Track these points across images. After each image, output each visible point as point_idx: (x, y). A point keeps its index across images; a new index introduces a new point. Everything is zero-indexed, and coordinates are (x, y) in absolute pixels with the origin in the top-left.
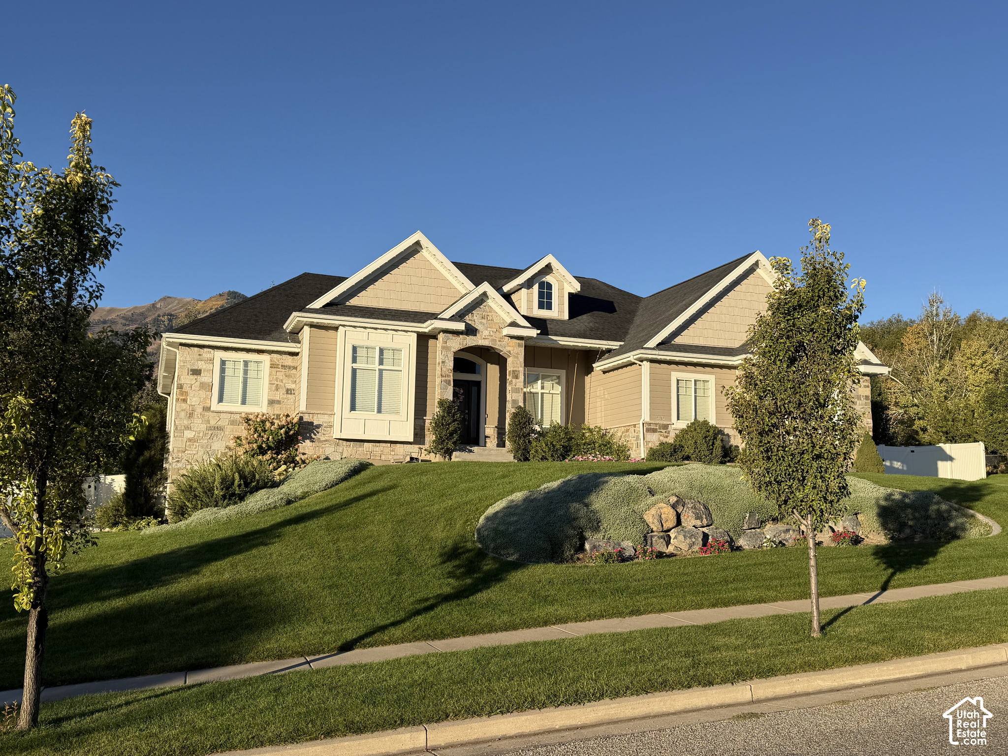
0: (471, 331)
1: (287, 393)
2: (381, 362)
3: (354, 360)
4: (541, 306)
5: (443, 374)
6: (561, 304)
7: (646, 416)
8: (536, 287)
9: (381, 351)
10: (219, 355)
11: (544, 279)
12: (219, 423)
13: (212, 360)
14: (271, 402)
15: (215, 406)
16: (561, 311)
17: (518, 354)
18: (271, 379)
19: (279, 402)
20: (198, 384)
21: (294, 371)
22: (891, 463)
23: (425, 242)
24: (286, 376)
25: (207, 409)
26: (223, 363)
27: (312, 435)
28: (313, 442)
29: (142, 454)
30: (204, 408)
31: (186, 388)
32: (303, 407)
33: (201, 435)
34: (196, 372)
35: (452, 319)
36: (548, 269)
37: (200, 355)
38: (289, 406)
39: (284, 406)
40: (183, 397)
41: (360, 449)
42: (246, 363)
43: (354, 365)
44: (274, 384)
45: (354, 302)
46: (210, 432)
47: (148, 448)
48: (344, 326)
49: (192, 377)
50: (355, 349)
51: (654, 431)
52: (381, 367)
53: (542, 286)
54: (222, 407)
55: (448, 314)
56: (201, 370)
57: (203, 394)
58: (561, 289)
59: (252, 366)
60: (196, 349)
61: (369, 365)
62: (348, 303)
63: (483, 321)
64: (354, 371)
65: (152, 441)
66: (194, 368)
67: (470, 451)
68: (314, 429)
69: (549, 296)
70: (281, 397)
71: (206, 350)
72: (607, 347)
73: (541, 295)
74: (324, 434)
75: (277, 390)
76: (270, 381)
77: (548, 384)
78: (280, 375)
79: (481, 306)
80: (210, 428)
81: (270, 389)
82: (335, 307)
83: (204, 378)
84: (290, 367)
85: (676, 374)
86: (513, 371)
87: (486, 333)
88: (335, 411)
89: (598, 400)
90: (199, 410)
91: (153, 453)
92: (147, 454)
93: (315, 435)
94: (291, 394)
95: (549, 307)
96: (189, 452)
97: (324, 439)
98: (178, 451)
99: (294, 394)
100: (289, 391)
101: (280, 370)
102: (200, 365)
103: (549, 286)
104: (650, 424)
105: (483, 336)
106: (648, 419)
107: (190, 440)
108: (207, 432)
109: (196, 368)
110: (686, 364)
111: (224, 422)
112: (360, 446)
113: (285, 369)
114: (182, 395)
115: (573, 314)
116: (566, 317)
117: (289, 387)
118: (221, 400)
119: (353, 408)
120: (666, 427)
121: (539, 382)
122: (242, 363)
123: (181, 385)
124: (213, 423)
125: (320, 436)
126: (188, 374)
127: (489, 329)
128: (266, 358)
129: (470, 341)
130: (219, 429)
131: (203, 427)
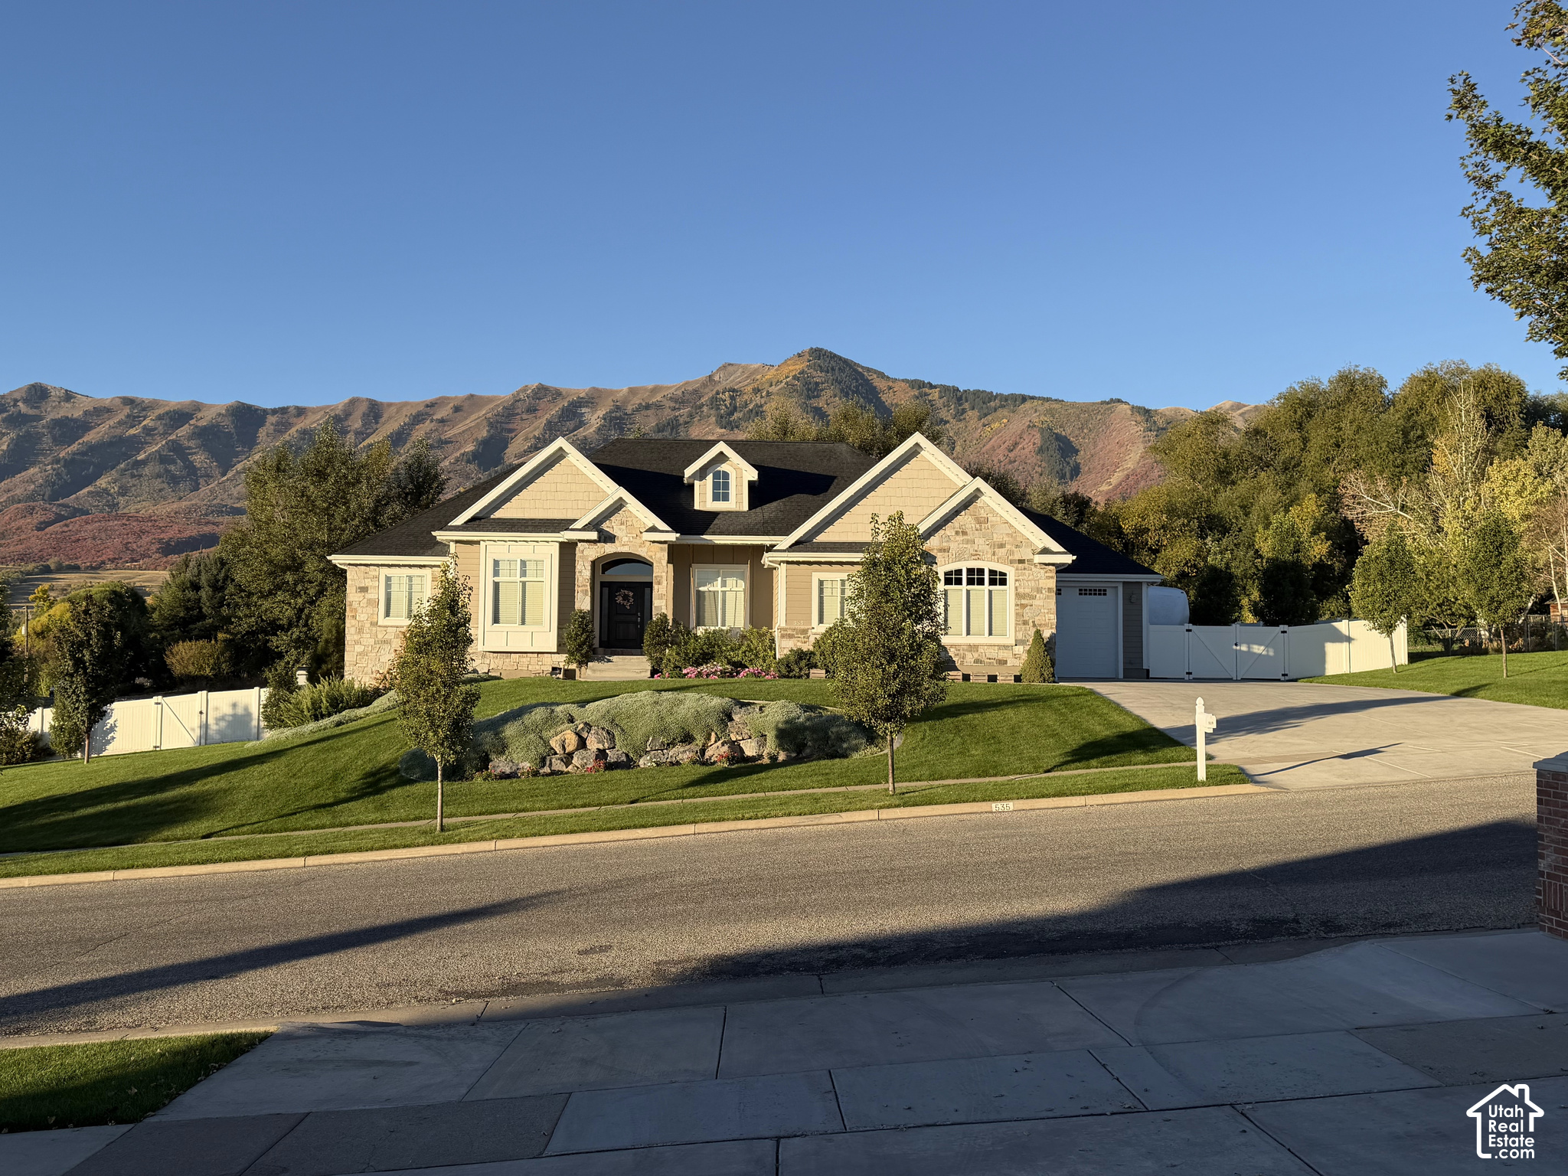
0: (609, 538)
2: (523, 574)
3: (496, 573)
4: (716, 498)
5: (580, 584)
6: (739, 494)
7: (782, 622)
8: (710, 478)
9: (523, 563)
10: (385, 571)
11: (719, 469)
12: (386, 637)
13: (377, 578)
15: (382, 621)
16: (739, 502)
17: (660, 559)
20: (366, 600)
22: (1249, 647)
23: (568, 447)
25: (375, 624)
26: (388, 579)
29: (320, 668)
30: (371, 623)
31: (356, 605)
33: (370, 648)
35: (585, 529)
36: (721, 458)
37: (366, 573)
40: (354, 614)
41: (508, 660)
42: (410, 578)
43: (496, 579)
45: (495, 516)
46: (378, 646)
48: (484, 541)
49: (359, 594)
50: (496, 563)
51: (791, 636)
52: (523, 579)
53: (717, 475)
54: (389, 621)
55: (578, 525)
56: (367, 588)
57: (370, 610)
58: (739, 477)
59: (415, 581)
60: (363, 567)
61: (510, 579)
62: (492, 517)
63: (622, 527)
64: (496, 585)
65: (329, 655)
66: (362, 585)
67: (609, 661)
69: (726, 486)
71: (372, 568)
72: (771, 543)
73: (716, 486)
76: (432, 594)
77: (730, 581)
79: (617, 513)
80: (377, 642)
82: (477, 522)
83: (371, 595)
85: (817, 575)
87: (625, 539)
88: (480, 624)
90: (368, 625)
91: (330, 666)
95: (726, 498)
96: (360, 665)
102: (368, 583)
103: (726, 475)
104: (785, 630)
105: (623, 543)
106: (783, 625)
107: (360, 654)
108: (375, 646)
109: (365, 585)
110: (830, 563)
111: (390, 636)
112: (507, 657)
114: (352, 611)
115: (753, 504)
116: (745, 507)
118: (387, 614)
119: (496, 620)
120: (805, 631)
121: (720, 579)
122: (406, 579)
123: (351, 602)
124: (380, 636)
126: (358, 592)
127: (628, 535)
128: (427, 572)
129: (609, 549)
130: (385, 642)
131: (372, 642)
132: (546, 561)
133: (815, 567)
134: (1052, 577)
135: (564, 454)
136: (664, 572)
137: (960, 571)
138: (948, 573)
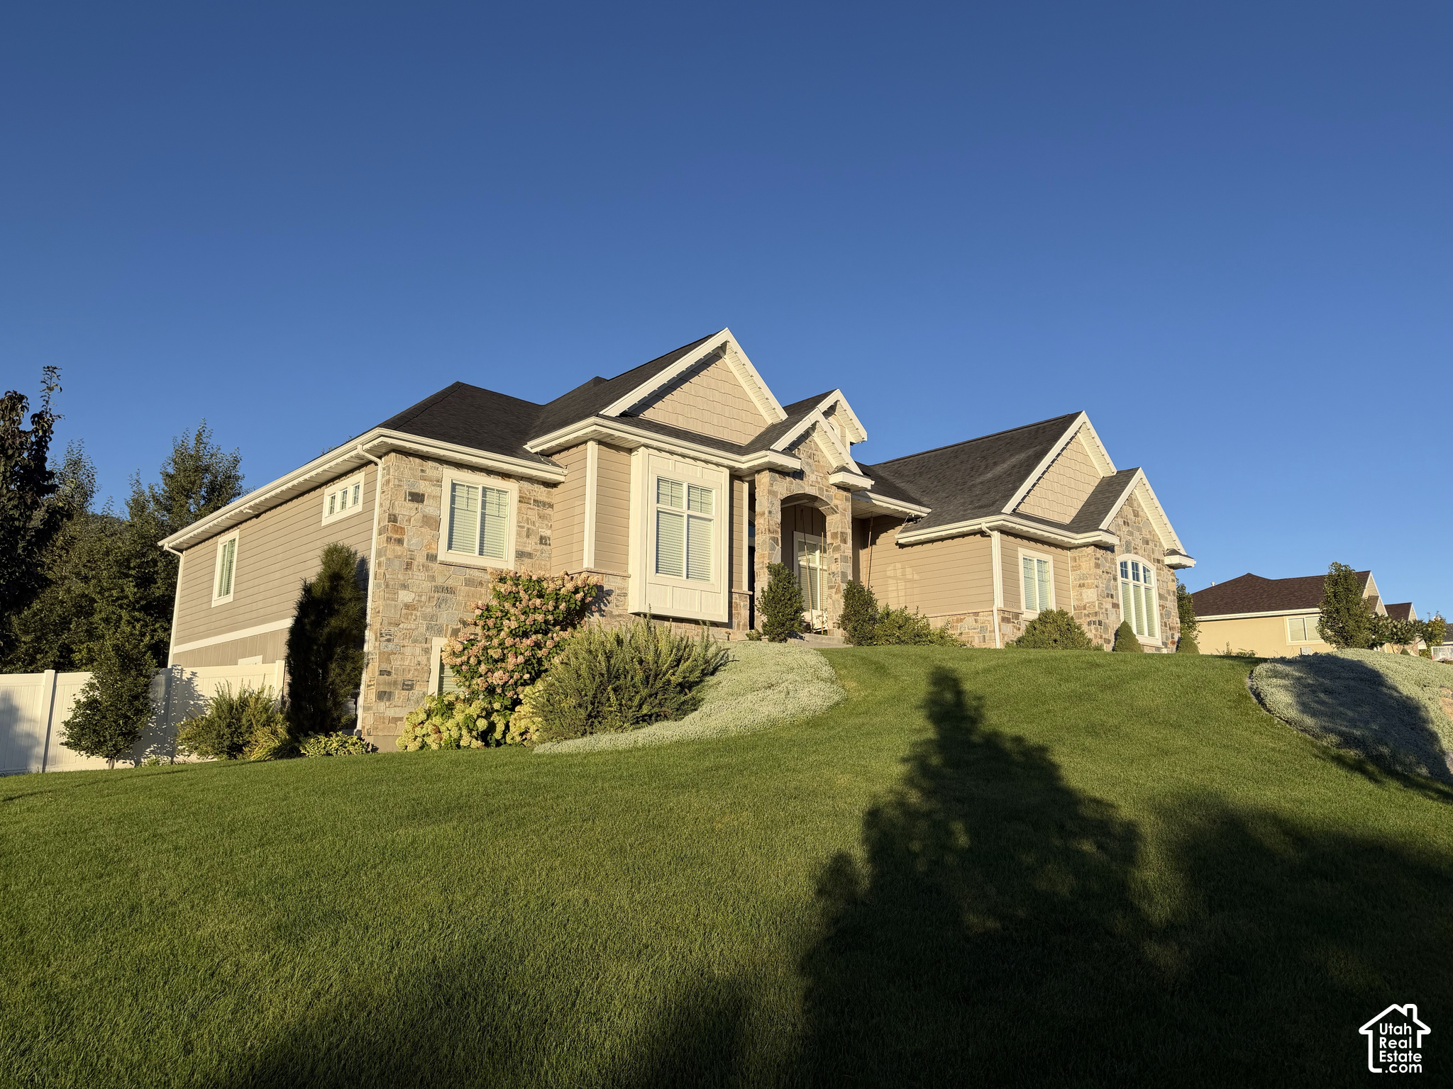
0: (799, 473)
1: (541, 543)
2: (689, 506)
3: (659, 499)
5: (771, 529)
7: (999, 603)
9: (690, 489)
10: (450, 474)
12: (449, 582)
13: (439, 482)
14: (520, 555)
15: (443, 555)
17: (845, 510)
18: (521, 520)
19: (530, 555)
20: (419, 515)
21: (549, 511)
23: (734, 345)
24: (540, 517)
25: (432, 558)
26: (454, 487)
27: (602, 606)
28: (603, 616)
30: (427, 555)
31: (401, 522)
32: (588, 562)
33: (423, 598)
34: (417, 498)
35: (787, 452)
37: (422, 471)
38: (543, 563)
39: (537, 562)
40: (398, 536)
42: (485, 491)
43: (659, 505)
44: (523, 527)
45: (648, 414)
46: (436, 595)
48: (647, 446)
49: (411, 505)
50: (659, 482)
51: (1008, 620)
52: (691, 512)
54: (454, 557)
55: (778, 447)
56: (423, 495)
57: (426, 533)
59: (491, 497)
60: (417, 460)
61: (676, 507)
62: (645, 415)
63: (810, 461)
64: (659, 515)
66: (413, 491)
68: (604, 597)
70: (533, 548)
71: (430, 463)
72: (916, 513)
74: (617, 606)
75: (528, 536)
76: (519, 522)
78: (533, 514)
79: (807, 441)
80: (437, 589)
81: (519, 534)
82: (630, 419)
83: (428, 507)
84: (544, 504)
85: (1022, 550)
86: (841, 533)
87: (812, 478)
88: (630, 572)
89: (890, 581)
90: (420, 559)
93: (606, 605)
94: (546, 544)
96: (405, 626)
98: (390, 624)
99: (550, 545)
100: (543, 540)
101: (532, 506)
102: (422, 487)
104: (1004, 612)
105: (810, 482)
106: (1001, 605)
107: (407, 606)
108: (432, 594)
109: (417, 491)
110: (1029, 539)
111: (456, 581)
113: (538, 506)
114: (396, 532)
117: (543, 534)
118: (451, 545)
119: (657, 568)
120: (1017, 615)
121: (818, 554)
122: (480, 491)
123: (394, 516)
124: (440, 581)
125: (612, 607)
126: (405, 500)
127: (816, 473)
128: (512, 487)
129: (796, 487)
130: (450, 590)
131: (427, 585)
132: (714, 491)
133: (1019, 540)
134: (1174, 581)
135: (722, 354)
136: (849, 528)
137: (1126, 564)
138: (1121, 563)
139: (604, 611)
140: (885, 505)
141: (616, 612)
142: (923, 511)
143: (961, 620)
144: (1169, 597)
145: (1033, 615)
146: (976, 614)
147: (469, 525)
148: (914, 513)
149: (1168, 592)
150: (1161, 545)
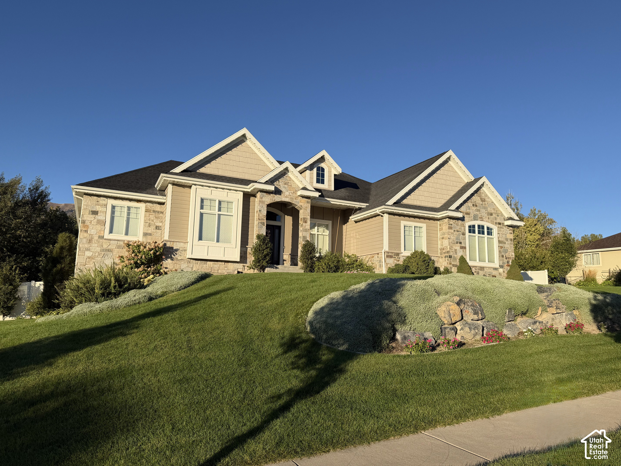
0: (278, 192)
1: (156, 229)
2: (220, 210)
3: (202, 207)
4: (318, 181)
5: (260, 218)
6: (329, 181)
7: (386, 248)
8: (315, 170)
9: (220, 202)
10: (111, 202)
11: (320, 165)
12: (110, 247)
13: (106, 205)
14: (145, 234)
15: (107, 235)
16: (329, 185)
17: (306, 207)
18: (146, 219)
19: (150, 234)
20: (96, 220)
21: (161, 215)
23: (249, 135)
24: (156, 218)
25: (101, 237)
26: (113, 207)
27: (172, 255)
28: (173, 260)
29: (56, 266)
30: (99, 236)
31: (87, 223)
32: (166, 237)
33: (97, 254)
34: (95, 213)
35: (266, 183)
36: (322, 159)
37: (97, 201)
38: (157, 237)
39: (154, 237)
40: (85, 229)
41: (205, 266)
42: (129, 208)
43: (202, 210)
44: (147, 222)
45: (202, 170)
46: (103, 253)
47: (60, 263)
48: (195, 185)
49: (92, 216)
50: (202, 200)
51: (391, 257)
52: (220, 213)
53: (318, 169)
54: (111, 236)
55: (264, 180)
56: (98, 212)
57: (99, 227)
58: (330, 172)
59: (132, 210)
60: (95, 197)
61: (212, 210)
62: (198, 171)
63: (286, 186)
64: (202, 215)
65: (63, 258)
66: (93, 210)
68: (174, 252)
69: (323, 176)
70: (152, 231)
71: (102, 198)
72: (359, 206)
73: (318, 175)
74: (180, 255)
75: (149, 226)
76: (145, 220)
77: (321, 229)
78: (152, 217)
79: (284, 177)
80: (103, 250)
81: (145, 226)
82: (189, 173)
83: (100, 217)
84: (158, 212)
85: (404, 222)
86: (304, 218)
87: (287, 193)
88: (188, 241)
89: (352, 239)
90: (96, 238)
91: (63, 266)
92: (59, 266)
93: (174, 256)
94: (159, 229)
95: (323, 182)
96: (88, 266)
97: (180, 259)
98: (81, 265)
99: (161, 229)
100: (157, 228)
101: (152, 213)
102: (98, 208)
103: (323, 170)
104: (388, 252)
105: (285, 196)
106: (387, 250)
107: (89, 258)
108: (101, 253)
109: (95, 210)
110: (409, 216)
111: (113, 246)
112: (205, 264)
113: (155, 213)
114: (85, 227)
115: (336, 188)
116: (333, 189)
117: (157, 225)
118: (111, 231)
119: (200, 238)
120: (398, 254)
121: (316, 228)
122: (126, 208)
123: (84, 221)
124: (105, 246)
125: (178, 256)
126: (89, 214)
127: (289, 191)
128: (142, 205)
129: (277, 198)
130: (110, 251)
131: (98, 249)
132: (234, 202)
133: (402, 217)
134: (512, 233)
135: (245, 140)
136: (309, 216)
137: (474, 226)
138: (470, 227)
139: (173, 258)
140: (338, 203)
141: (179, 258)
142: (363, 205)
143: (373, 257)
144: (507, 242)
145: (408, 253)
146: (378, 254)
147: (120, 223)
148: (357, 206)
149: (507, 240)
150: (502, 215)
